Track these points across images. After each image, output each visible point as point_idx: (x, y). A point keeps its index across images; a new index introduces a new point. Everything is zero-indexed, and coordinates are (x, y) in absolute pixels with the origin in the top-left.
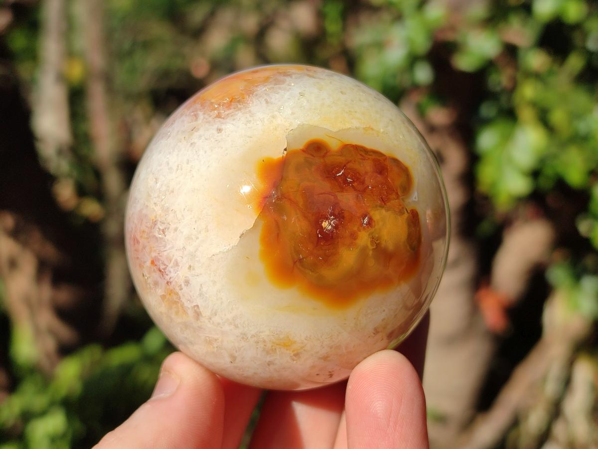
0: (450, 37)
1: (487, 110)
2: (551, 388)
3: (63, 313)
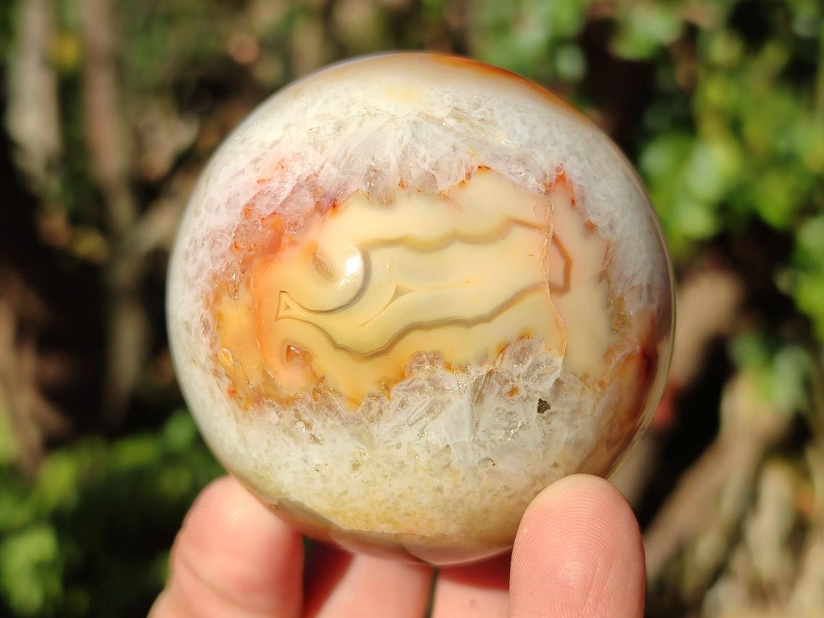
0: (607, 12)
1: (654, 118)
2: (729, 505)
3: (51, 393)
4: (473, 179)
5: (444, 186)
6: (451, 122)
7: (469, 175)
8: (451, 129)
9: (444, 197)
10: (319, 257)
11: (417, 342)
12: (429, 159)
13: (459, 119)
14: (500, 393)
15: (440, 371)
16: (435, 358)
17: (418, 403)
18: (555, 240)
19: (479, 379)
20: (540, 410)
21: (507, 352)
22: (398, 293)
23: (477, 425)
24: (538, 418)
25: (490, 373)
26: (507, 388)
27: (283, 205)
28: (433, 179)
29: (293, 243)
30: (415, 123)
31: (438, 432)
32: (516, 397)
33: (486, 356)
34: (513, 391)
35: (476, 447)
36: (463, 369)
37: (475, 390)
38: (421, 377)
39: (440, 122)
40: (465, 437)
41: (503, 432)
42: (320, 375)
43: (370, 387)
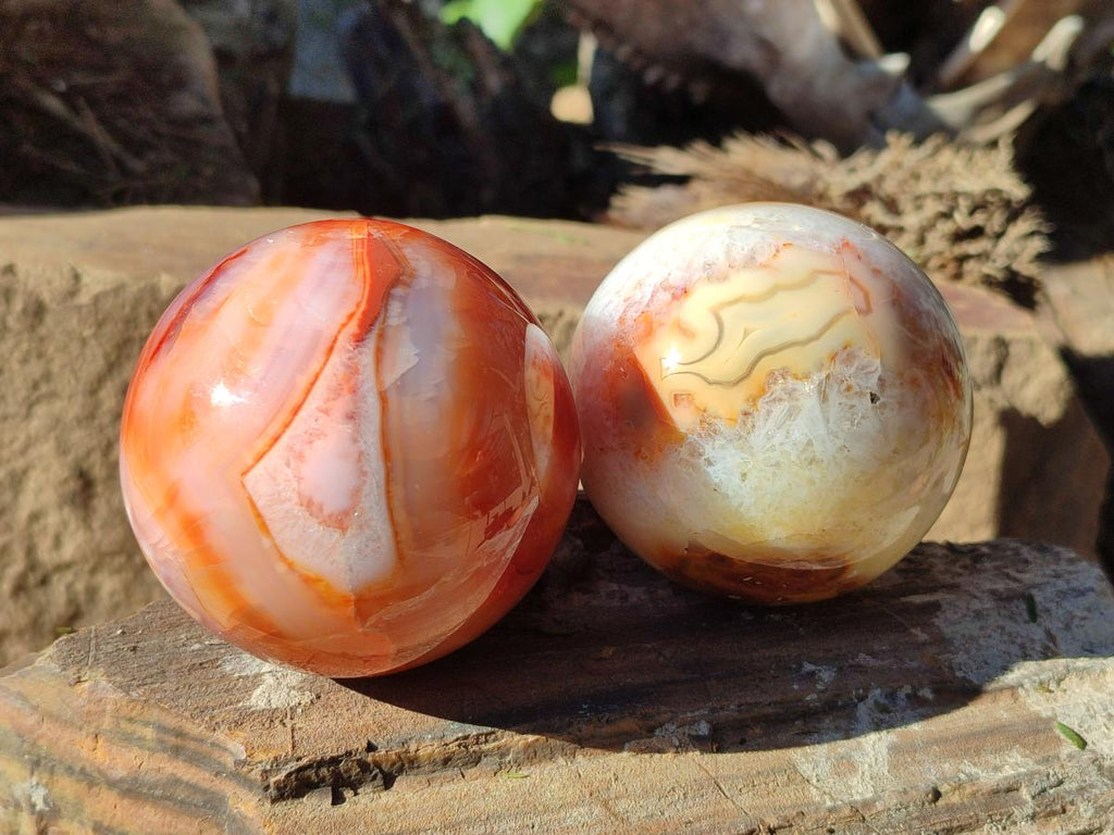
4: (781, 252)
5: (760, 259)
6: (756, 226)
7: (778, 251)
8: (757, 229)
9: (764, 266)
10: (683, 326)
11: (767, 364)
12: (746, 248)
13: (761, 223)
14: (839, 391)
15: (791, 382)
16: (785, 373)
17: (779, 410)
18: (851, 279)
19: (821, 383)
20: (872, 400)
21: (837, 359)
22: (746, 333)
23: (828, 421)
24: (873, 408)
25: (828, 377)
26: (844, 386)
27: (648, 305)
28: (753, 258)
29: (661, 325)
30: (730, 232)
31: (799, 430)
32: (852, 392)
33: (822, 365)
34: (849, 388)
35: (831, 437)
36: (807, 376)
37: (820, 392)
38: (778, 389)
39: (748, 227)
40: (822, 430)
41: (849, 423)
42: (702, 408)
43: (741, 406)
